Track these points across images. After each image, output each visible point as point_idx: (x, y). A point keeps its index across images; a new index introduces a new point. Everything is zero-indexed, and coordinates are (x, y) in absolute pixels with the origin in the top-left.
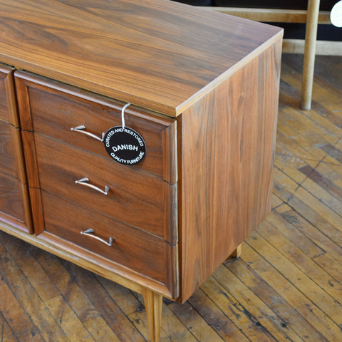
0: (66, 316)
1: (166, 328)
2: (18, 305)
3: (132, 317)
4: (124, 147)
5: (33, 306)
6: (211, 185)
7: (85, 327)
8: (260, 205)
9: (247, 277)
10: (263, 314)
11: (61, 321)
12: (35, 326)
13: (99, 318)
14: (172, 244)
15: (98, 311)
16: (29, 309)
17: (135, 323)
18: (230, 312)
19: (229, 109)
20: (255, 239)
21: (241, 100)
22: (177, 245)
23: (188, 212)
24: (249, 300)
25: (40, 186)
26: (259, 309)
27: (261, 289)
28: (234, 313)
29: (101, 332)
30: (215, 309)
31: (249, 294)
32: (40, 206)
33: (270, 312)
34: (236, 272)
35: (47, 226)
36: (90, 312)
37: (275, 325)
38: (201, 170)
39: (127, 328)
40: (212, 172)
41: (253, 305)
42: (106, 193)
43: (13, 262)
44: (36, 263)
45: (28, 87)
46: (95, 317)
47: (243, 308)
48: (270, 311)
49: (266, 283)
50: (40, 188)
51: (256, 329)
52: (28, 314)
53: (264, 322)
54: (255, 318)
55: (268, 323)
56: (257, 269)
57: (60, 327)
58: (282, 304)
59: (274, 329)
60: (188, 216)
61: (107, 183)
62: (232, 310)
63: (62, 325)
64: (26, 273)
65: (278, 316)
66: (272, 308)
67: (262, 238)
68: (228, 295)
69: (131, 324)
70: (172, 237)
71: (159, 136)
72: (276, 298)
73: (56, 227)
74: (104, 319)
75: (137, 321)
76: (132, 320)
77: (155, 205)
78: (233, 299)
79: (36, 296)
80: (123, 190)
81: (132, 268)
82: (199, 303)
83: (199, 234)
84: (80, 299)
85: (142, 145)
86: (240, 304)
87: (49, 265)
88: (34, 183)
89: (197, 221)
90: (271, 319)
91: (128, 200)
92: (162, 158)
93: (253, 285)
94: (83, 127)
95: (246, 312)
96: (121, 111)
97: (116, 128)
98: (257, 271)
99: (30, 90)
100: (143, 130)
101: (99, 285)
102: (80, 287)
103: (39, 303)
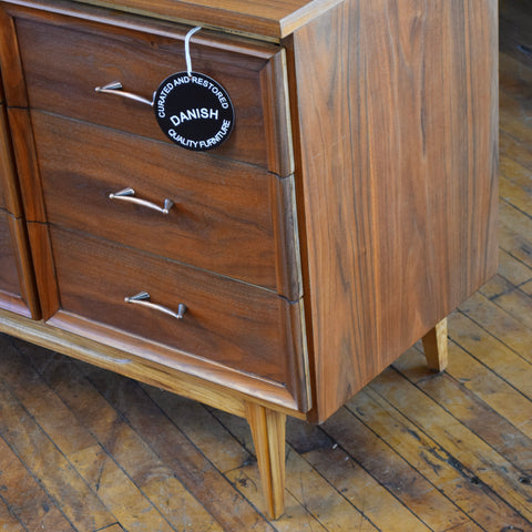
0: (108, 478)
1: (297, 491)
2: (17, 462)
3: (235, 475)
4: (192, 114)
5: (44, 463)
6: (364, 188)
7: (143, 494)
8: (474, 251)
9: (458, 403)
10: (486, 463)
11: (98, 486)
12: (49, 496)
13: (171, 480)
14: (291, 299)
15: (168, 467)
16: (37, 469)
17: (239, 485)
18: (422, 463)
19: (392, 39)
20: (477, 339)
21: (416, 26)
22: (301, 301)
23: (319, 237)
24: (459, 441)
25: (47, 218)
26: (477, 455)
27: (485, 423)
28: (430, 463)
29: (174, 502)
30: (393, 458)
31: (461, 432)
32: (50, 259)
33: (498, 460)
34: (438, 396)
35: (64, 299)
36: (152, 470)
37: (507, 480)
38: (340, 155)
39: (223, 495)
40: (364, 162)
41: (467, 449)
42: (166, 211)
43: (8, 393)
44: (50, 394)
45: (14, 18)
46: (164, 478)
47: (448, 454)
48: (501, 458)
49: (495, 412)
50: (48, 223)
51: (471, 489)
52: (35, 477)
53: (487, 476)
54: (469, 471)
55: (495, 477)
56: (478, 390)
57: (96, 496)
58: (523, 445)
59: (506, 488)
60: (320, 244)
61: (168, 193)
62: (426, 459)
63: (100, 493)
64: (32, 411)
65: (515, 466)
66: (503, 454)
67: (491, 338)
68: (420, 433)
69: (230, 487)
70: (291, 285)
71: (255, 82)
72: (513, 436)
73: (80, 298)
74: (181, 481)
75: (243, 482)
76: (233, 481)
77: (257, 225)
78: (429, 441)
79: (51, 447)
80: (198, 203)
81: (223, 362)
82: (363, 450)
83: (346, 286)
84: (134, 450)
85: (225, 106)
86: (442, 449)
87: (75, 396)
88: (35, 212)
89: (339, 257)
90: (499, 471)
91: (209, 223)
92: (262, 128)
93: (467, 417)
94: (118, 84)
95: (453, 461)
96: (183, 42)
97: (176, 77)
98: (478, 394)
99: (20, 25)
100: (226, 75)
101: (171, 426)
102: (135, 429)
103: (57, 458)
